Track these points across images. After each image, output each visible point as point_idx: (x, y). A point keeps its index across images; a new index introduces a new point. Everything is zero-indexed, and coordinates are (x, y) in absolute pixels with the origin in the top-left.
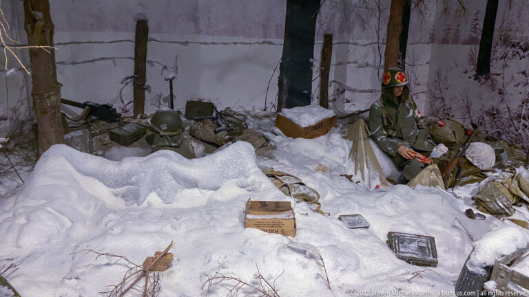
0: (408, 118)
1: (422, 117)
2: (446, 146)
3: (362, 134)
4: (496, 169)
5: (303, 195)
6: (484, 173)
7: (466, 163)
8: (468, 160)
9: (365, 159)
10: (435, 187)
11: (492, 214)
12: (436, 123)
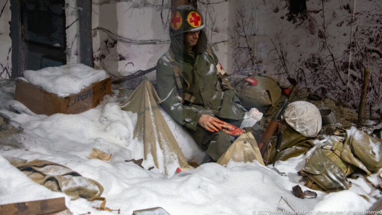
0: (209, 75)
1: (226, 75)
2: (260, 111)
3: (149, 102)
4: (324, 136)
5: (79, 189)
6: (309, 141)
7: (286, 130)
8: (289, 126)
9: (156, 136)
10: (251, 161)
11: (323, 190)
12: (244, 81)
